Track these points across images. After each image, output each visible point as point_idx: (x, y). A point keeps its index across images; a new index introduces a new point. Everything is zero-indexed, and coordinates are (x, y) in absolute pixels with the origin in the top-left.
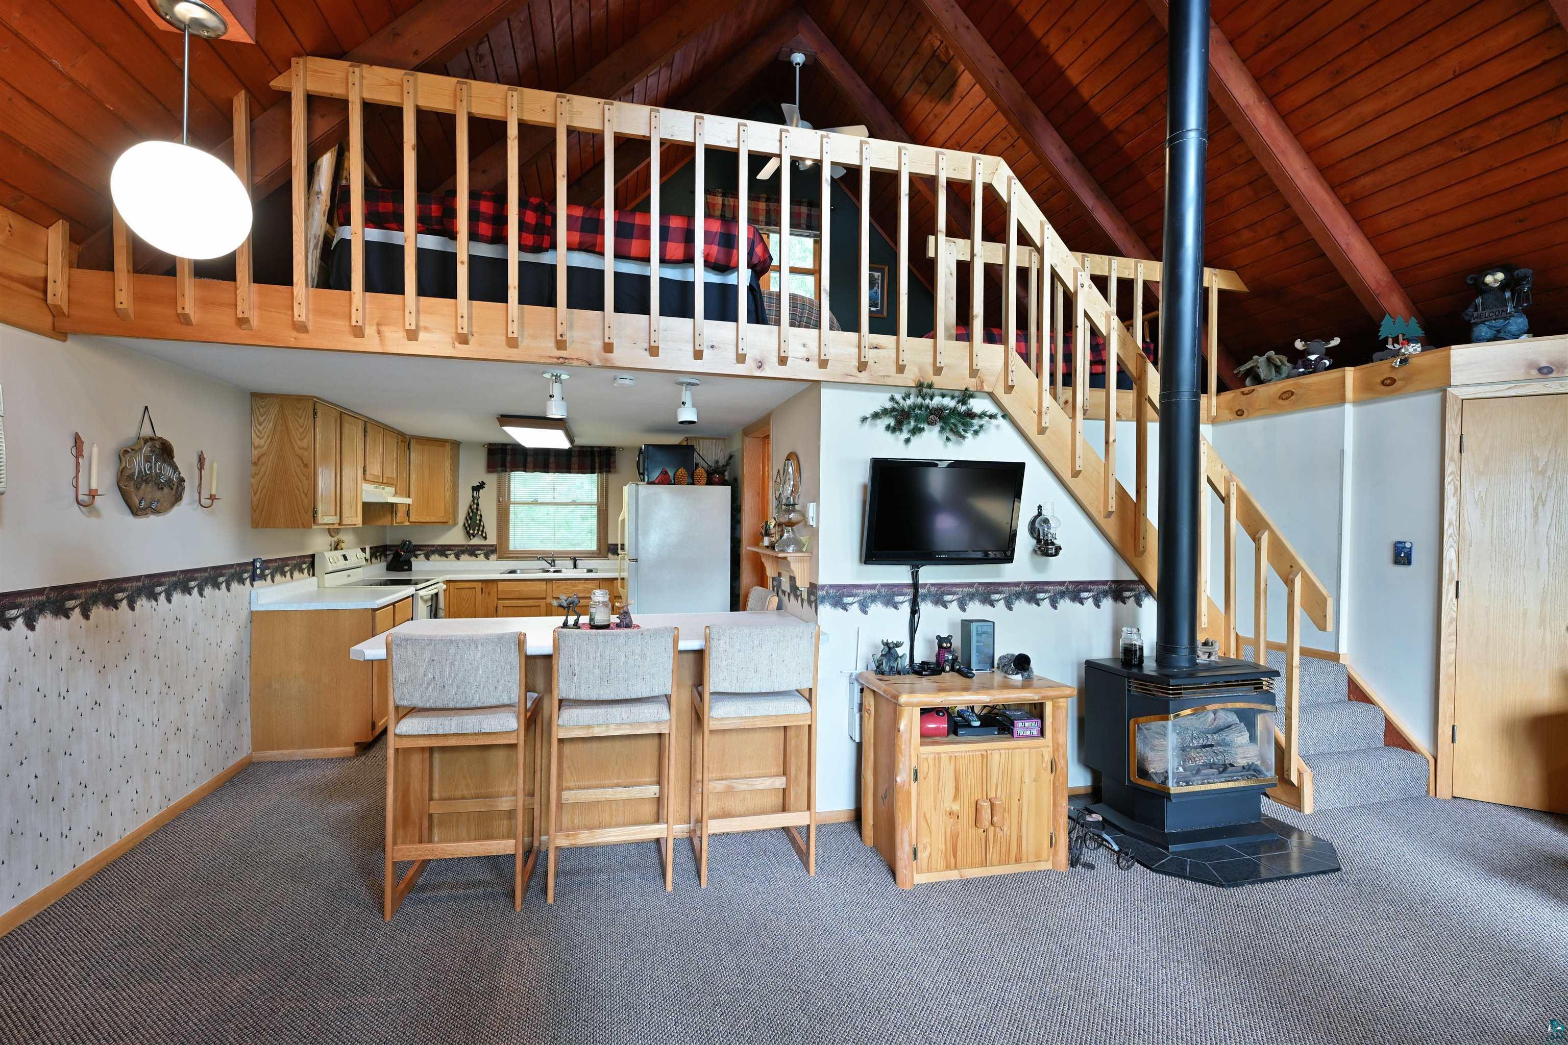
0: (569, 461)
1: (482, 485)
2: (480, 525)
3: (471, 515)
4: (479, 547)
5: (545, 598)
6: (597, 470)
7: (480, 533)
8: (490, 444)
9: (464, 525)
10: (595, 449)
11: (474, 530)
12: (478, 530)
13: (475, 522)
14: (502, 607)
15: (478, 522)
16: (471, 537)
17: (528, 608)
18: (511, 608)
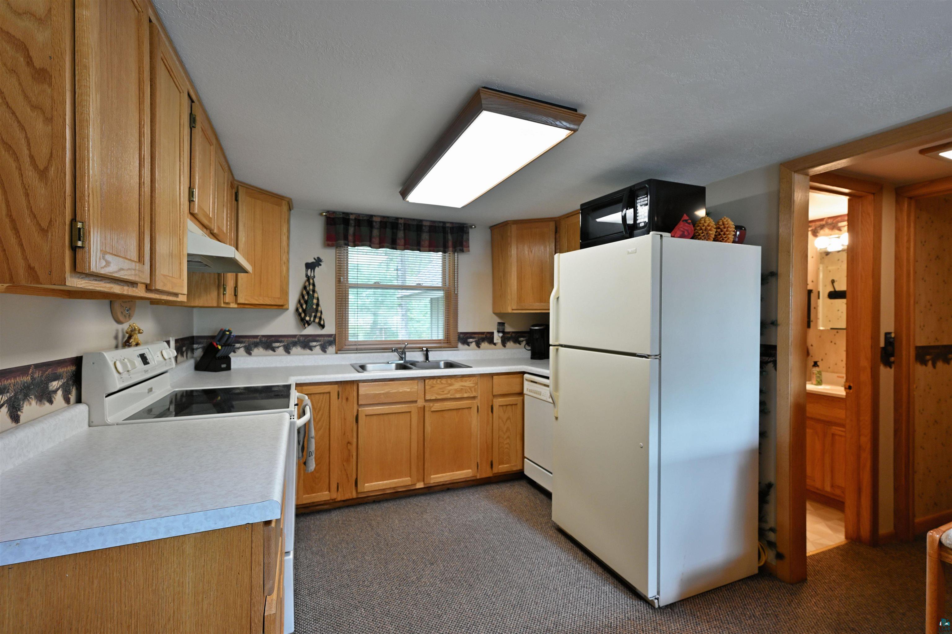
1: (318, 262)
2: (317, 311)
3: (306, 297)
4: (314, 338)
5: (416, 402)
6: (451, 249)
7: (317, 320)
8: (328, 212)
9: (297, 310)
10: (448, 225)
11: (310, 317)
12: (315, 317)
13: (312, 306)
14: (364, 416)
15: (315, 307)
16: (306, 325)
17: (396, 415)
18: (375, 417)
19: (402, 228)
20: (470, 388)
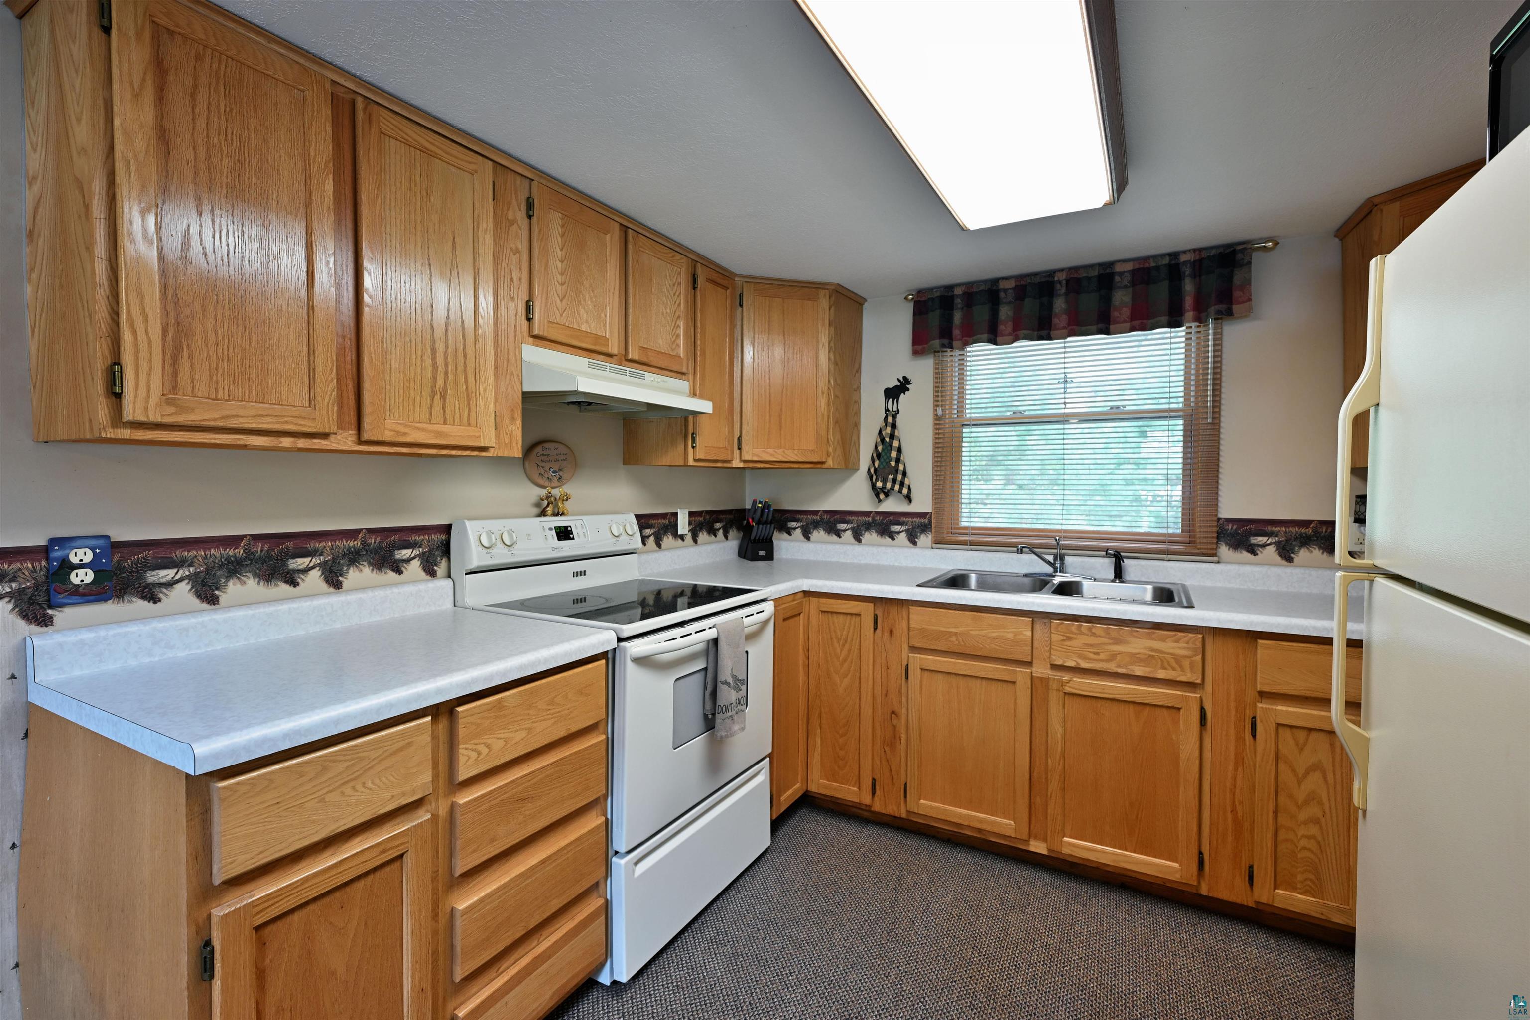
0: (1106, 299)
1: (903, 386)
2: (898, 470)
3: (880, 448)
4: (897, 518)
5: (1030, 664)
6: (1190, 315)
7: (897, 487)
9: (869, 470)
10: (1183, 258)
11: (885, 481)
13: (888, 463)
14: (919, 671)
15: (893, 464)
16: (882, 496)
17: (984, 682)
18: (940, 676)
19: (1063, 290)
20: (1178, 659)
